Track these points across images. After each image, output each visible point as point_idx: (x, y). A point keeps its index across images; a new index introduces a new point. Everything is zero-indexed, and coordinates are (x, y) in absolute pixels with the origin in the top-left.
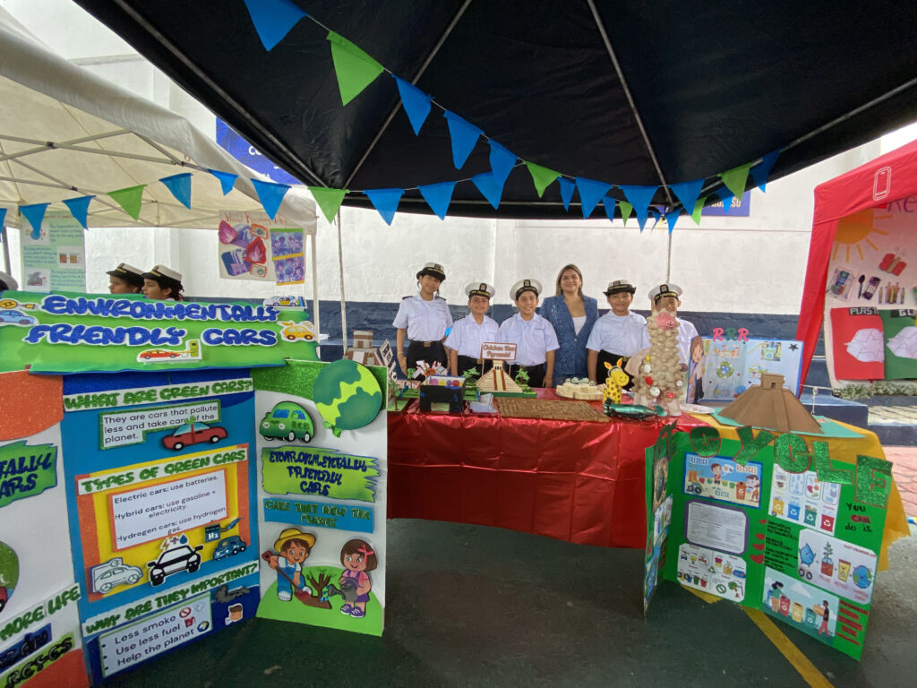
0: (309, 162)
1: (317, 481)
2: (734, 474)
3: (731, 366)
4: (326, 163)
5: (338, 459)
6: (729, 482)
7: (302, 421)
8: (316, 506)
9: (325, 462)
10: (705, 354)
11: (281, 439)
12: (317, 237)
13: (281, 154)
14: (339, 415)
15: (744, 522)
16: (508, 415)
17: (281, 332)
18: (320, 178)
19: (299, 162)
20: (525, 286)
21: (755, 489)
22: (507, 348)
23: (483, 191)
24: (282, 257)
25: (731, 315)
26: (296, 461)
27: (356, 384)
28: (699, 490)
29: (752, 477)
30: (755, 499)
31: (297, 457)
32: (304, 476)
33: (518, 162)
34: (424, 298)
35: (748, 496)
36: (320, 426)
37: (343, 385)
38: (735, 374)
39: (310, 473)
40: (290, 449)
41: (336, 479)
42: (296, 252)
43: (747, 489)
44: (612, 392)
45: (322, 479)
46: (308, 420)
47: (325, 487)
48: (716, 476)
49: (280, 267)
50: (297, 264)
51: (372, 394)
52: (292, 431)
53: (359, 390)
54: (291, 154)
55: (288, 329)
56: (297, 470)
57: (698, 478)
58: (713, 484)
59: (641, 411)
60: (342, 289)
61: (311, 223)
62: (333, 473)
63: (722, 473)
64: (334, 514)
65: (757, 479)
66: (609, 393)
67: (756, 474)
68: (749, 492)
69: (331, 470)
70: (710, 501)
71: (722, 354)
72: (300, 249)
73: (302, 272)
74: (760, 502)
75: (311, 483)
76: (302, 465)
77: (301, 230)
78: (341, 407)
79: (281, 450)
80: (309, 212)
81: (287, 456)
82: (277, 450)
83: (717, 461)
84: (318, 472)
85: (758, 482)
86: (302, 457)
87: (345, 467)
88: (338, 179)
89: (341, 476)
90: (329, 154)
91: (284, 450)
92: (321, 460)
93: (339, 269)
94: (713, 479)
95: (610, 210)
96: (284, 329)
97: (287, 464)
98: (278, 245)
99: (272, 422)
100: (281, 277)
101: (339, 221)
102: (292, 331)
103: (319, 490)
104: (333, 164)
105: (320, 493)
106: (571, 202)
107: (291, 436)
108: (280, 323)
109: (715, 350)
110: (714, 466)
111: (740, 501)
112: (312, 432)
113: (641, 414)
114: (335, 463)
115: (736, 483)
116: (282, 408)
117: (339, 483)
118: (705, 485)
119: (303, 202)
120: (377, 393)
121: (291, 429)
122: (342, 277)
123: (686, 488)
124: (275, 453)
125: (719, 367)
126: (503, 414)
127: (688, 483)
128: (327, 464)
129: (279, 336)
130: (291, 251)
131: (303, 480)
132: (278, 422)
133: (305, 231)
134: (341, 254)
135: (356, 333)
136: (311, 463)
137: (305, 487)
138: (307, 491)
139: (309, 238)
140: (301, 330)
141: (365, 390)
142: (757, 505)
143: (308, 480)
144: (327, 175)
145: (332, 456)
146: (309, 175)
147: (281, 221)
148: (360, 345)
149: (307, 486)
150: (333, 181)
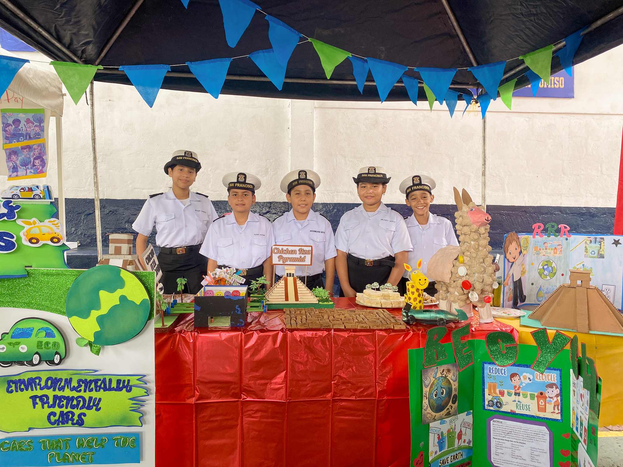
0: (53, 31)
1: (69, 409)
2: (533, 383)
3: (553, 265)
4: (75, 31)
5: (96, 381)
6: (529, 393)
7: (51, 340)
8: (68, 440)
9: (80, 386)
10: (524, 252)
11: (21, 363)
12: (63, 119)
13: (16, 20)
14: (99, 329)
15: (547, 437)
16: (294, 326)
17: (21, 234)
18: (68, 48)
19: (40, 29)
20: (300, 179)
21: (555, 399)
22: (301, 251)
23: (263, 68)
24: (16, 145)
25: (559, 209)
26: (41, 389)
27: (119, 292)
28: (499, 404)
29: (551, 386)
30: (556, 411)
31: (43, 383)
32: (53, 406)
33: (301, 39)
34: (178, 197)
35: (550, 408)
36: (73, 345)
37: (103, 294)
38: (559, 274)
39: (61, 401)
40: (34, 375)
41: (95, 404)
42: (35, 138)
43: (548, 399)
44: (412, 297)
45: (77, 406)
46: (58, 338)
47: (80, 416)
48: (515, 387)
49: (13, 157)
50: (36, 153)
51: (138, 303)
52: (37, 353)
53: (123, 298)
54: (29, 21)
55: (30, 229)
56: (43, 399)
57: (497, 391)
58: (513, 397)
59: (442, 316)
60: (96, 183)
61: (54, 102)
62: (91, 398)
63: (522, 383)
64: (91, 447)
65: (557, 388)
66: (410, 299)
67: (556, 382)
68: (550, 403)
69: (87, 395)
70: (512, 416)
71: (543, 252)
72: (40, 133)
73: (44, 163)
74: (561, 413)
75: (62, 413)
76: (50, 393)
77: (43, 110)
78: (101, 320)
79: (22, 377)
80: (52, 89)
81: (31, 383)
82: (17, 378)
83: (515, 369)
84: (70, 399)
85: (558, 391)
86: (49, 383)
87: (105, 389)
88: (91, 50)
89: (100, 400)
90: (79, 21)
91: (26, 377)
92: (74, 384)
93: (92, 158)
94: (513, 391)
95: (413, 92)
96: (25, 230)
97: (30, 393)
98: (11, 129)
99: (10, 344)
100: (15, 169)
101: (92, 100)
102: (35, 232)
103: (72, 420)
104: (83, 32)
105: (73, 424)
106: (367, 81)
107: (36, 359)
108: (19, 222)
109: (536, 248)
110: (513, 375)
111: (541, 415)
112: (63, 353)
113: (442, 319)
114: (93, 386)
115: (536, 394)
116: (24, 326)
117: (98, 409)
118: (505, 399)
119: (44, 77)
120: (144, 301)
121: (36, 350)
122: (95, 168)
123: (486, 403)
124: (14, 382)
125: (541, 267)
126: (288, 326)
127: (488, 397)
128: (82, 388)
129: (19, 239)
130: (28, 136)
131: (52, 410)
132: (18, 343)
133: (48, 112)
134: (94, 140)
135: (112, 236)
136: (62, 389)
137: (53, 419)
138: (57, 422)
139: (52, 121)
140: (45, 230)
141: (129, 298)
142: (558, 417)
143: (57, 410)
144: (76, 45)
145: (89, 378)
146: (53, 45)
147: (16, 100)
148: (118, 251)
149: (57, 418)
150: (83, 52)
